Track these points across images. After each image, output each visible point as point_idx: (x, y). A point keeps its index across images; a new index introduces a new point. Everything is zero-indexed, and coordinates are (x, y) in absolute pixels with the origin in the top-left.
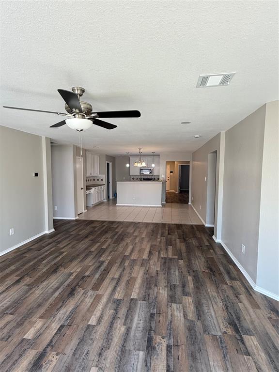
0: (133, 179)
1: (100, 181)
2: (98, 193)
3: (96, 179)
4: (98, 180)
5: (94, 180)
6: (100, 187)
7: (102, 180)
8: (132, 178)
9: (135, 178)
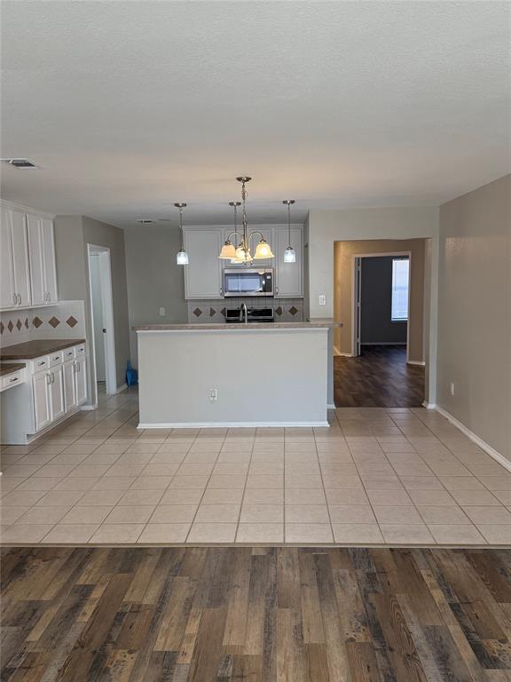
0: (198, 312)
1: (63, 325)
2: (52, 380)
3: (45, 319)
4: (54, 322)
5: (37, 322)
6: (62, 353)
7: (72, 322)
8: (191, 308)
9: (205, 309)
